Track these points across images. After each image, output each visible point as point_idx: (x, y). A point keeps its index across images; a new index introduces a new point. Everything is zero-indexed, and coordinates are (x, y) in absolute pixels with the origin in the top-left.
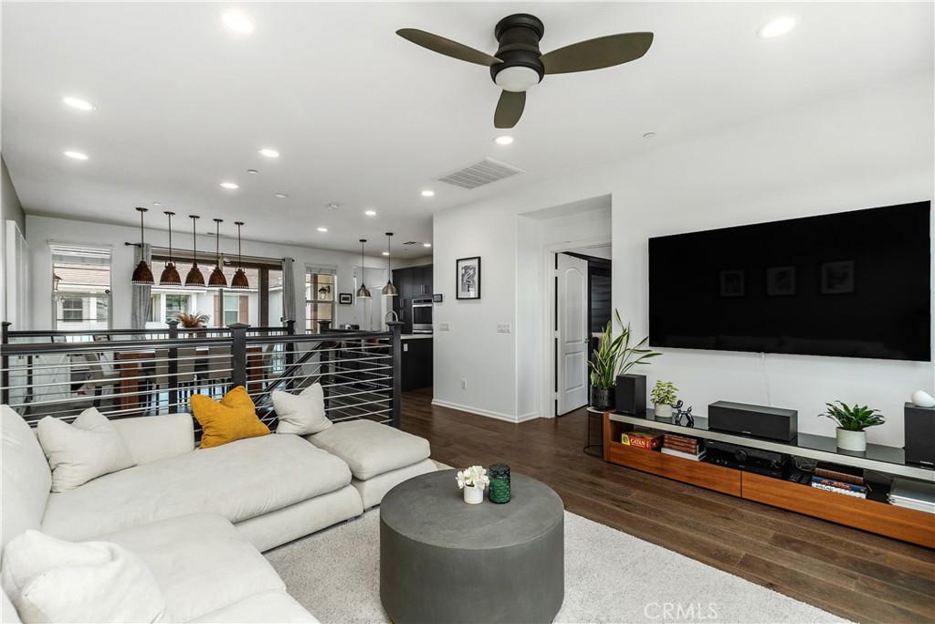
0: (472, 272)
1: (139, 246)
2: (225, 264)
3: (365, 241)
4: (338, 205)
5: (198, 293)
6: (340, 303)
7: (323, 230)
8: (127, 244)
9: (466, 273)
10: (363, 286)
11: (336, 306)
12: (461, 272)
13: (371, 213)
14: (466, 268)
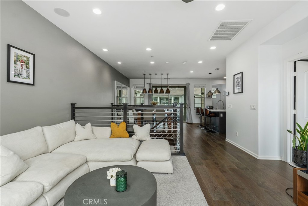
0: (239, 80)
1: (149, 84)
2: (170, 87)
3: (211, 74)
4: (186, 61)
5: (181, 97)
6: (207, 98)
7: (192, 72)
8: (147, 84)
9: (237, 81)
10: (210, 91)
11: (205, 99)
12: (236, 80)
13: (200, 62)
14: (237, 78)
